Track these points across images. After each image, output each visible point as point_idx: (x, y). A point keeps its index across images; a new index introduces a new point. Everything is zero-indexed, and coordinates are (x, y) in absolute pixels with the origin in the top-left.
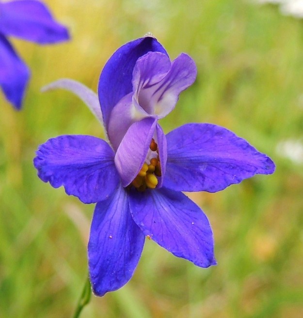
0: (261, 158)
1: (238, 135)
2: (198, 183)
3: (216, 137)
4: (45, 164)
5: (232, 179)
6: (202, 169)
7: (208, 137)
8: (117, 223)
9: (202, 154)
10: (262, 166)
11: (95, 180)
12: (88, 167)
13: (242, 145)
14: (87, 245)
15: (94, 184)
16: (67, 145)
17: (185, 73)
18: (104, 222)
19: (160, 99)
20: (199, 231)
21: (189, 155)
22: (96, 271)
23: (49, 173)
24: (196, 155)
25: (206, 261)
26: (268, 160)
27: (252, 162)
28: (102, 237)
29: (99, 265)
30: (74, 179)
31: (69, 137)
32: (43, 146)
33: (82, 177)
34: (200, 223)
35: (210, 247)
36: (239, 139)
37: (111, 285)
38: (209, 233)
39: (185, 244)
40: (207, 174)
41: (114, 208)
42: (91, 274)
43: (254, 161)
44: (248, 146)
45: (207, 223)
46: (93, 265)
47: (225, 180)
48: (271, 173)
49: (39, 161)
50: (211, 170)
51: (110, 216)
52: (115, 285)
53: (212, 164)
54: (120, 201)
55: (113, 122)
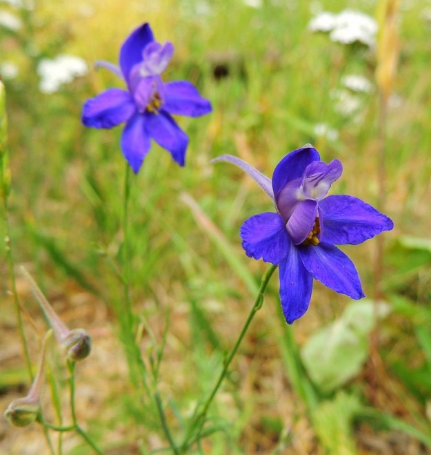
0: (383, 218)
1: (366, 202)
2: (344, 239)
3: (352, 205)
4: (249, 245)
5: (367, 235)
6: (345, 228)
7: (346, 204)
8: (295, 271)
9: (344, 218)
10: (385, 224)
11: (278, 246)
12: (273, 237)
13: (369, 209)
14: (279, 291)
15: (278, 248)
16: (256, 223)
17: (335, 170)
18: (286, 272)
19: (316, 185)
20: (349, 273)
21: (335, 219)
22: (287, 308)
23: (253, 251)
24: (340, 218)
25: (357, 294)
26: (389, 219)
27: (379, 222)
28: (287, 284)
29: (288, 304)
30: (266, 249)
31: (257, 216)
32: (242, 228)
33: (270, 246)
34: (349, 267)
35: (358, 285)
36: (366, 204)
37: (296, 315)
38: (355, 273)
39: (342, 283)
40: (348, 231)
41: (290, 261)
42: (284, 310)
43: (379, 221)
44: (373, 209)
45: (353, 266)
46: (284, 304)
47: (363, 236)
48: (392, 229)
49: (245, 244)
50: (351, 229)
51: (289, 267)
52: (298, 315)
53: (352, 224)
54: (294, 255)
55: (282, 200)
